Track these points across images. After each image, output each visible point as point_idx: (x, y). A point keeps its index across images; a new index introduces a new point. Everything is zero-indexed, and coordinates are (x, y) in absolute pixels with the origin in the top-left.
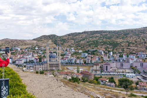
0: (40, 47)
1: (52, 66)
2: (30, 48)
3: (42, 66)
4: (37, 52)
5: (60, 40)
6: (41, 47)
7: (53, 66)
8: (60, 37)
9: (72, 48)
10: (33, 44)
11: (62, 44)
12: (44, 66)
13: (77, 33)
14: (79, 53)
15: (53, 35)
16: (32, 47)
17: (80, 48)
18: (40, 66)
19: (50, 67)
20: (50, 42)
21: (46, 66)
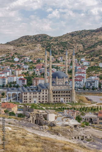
0: (22, 57)
1: (58, 94)
2: (4, 60)
3: (38, 94)
4: (18, 66)
5: (58, 44)
6: (24, 56)
7: (61, 94)
8: (56, 39)
9: (82, 59)
10: (8, 52)
11: (62, 52)
12: (41, 95)
13: (87, 31)
14: (99, 67)
15: (42, 35)
16: (8, 57)
17: (97, 58)
18: (35, 95)
19: (54, 96)
20: (39, 47)
21: (47, 95)
